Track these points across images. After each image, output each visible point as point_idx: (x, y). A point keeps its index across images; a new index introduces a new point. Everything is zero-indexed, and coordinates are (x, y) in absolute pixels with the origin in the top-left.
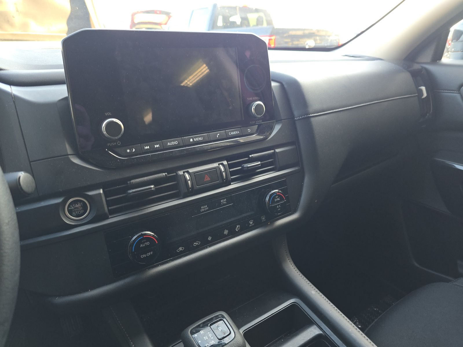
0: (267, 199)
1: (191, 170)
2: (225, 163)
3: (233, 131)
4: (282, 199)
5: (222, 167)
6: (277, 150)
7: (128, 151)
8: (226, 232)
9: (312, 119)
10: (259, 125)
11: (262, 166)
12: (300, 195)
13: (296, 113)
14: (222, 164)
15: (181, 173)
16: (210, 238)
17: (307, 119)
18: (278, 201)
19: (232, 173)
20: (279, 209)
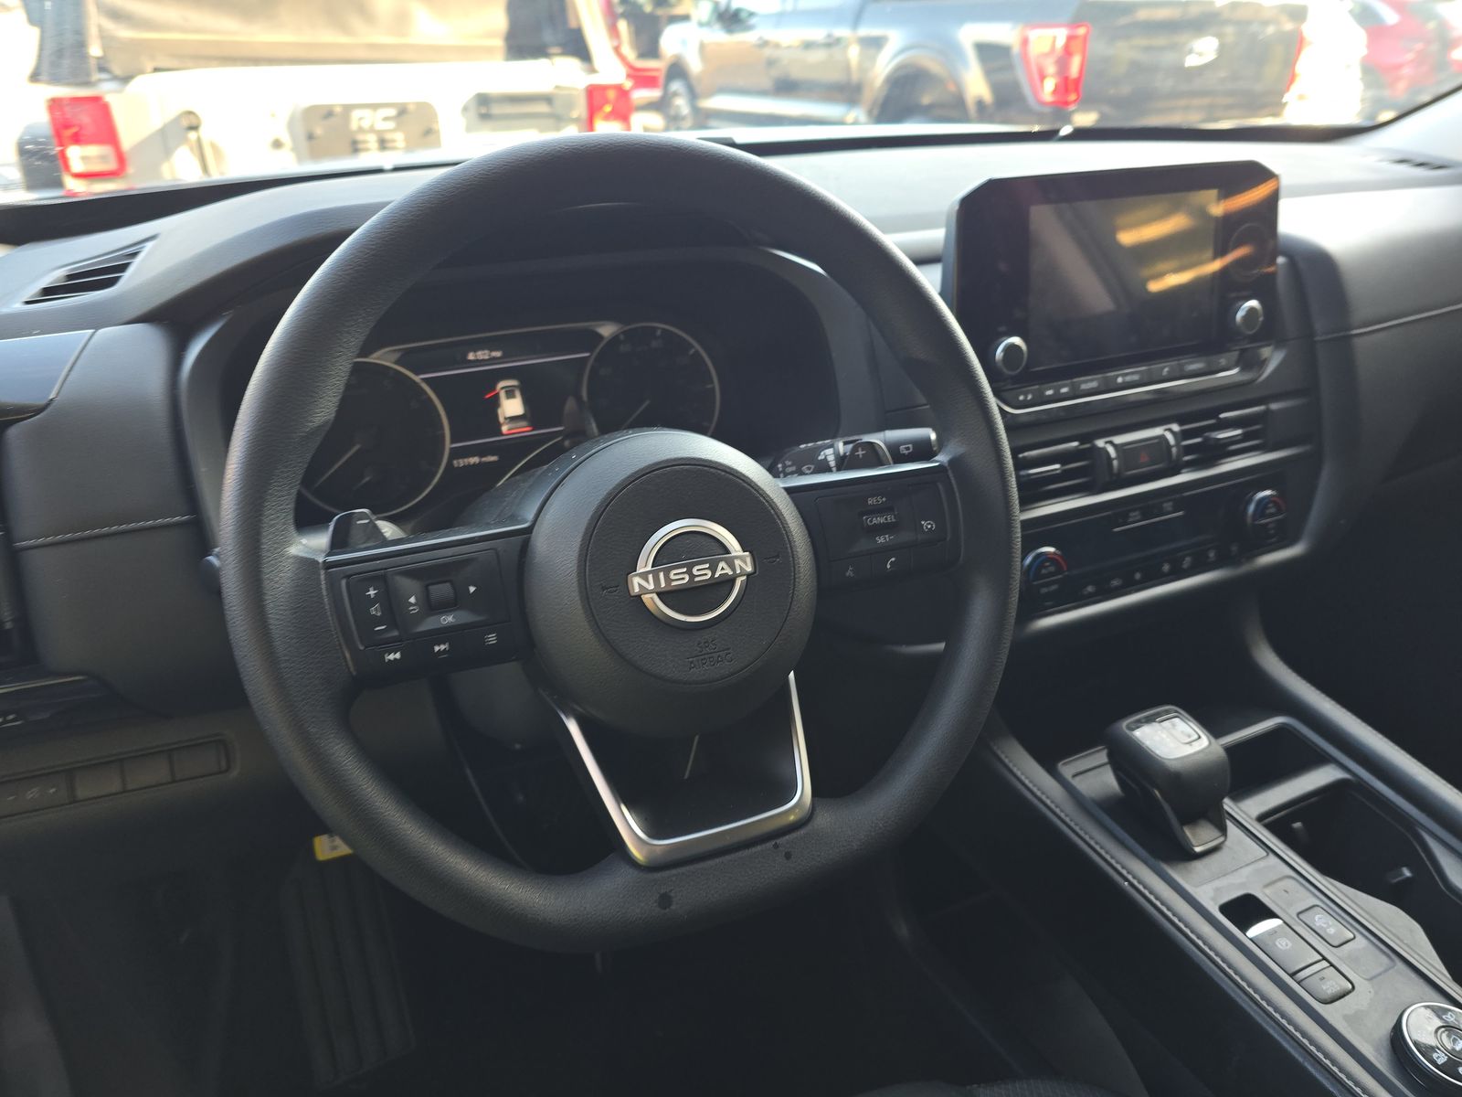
0: (1252, 508)
1: (1119, 439)
2: (1176, 427)
3: (1192, 363)
4: (1279, 511)
5: (1170, 437)
6: (1274, 406)
7: (1021, 398)
8: (1166, 568)
9: (1358, 342)
10: (1243, 351)
11: (1245, 437)
12: (1308, 508)
13: (1319, 325)
14: (1170, 430)
15: (1100, 443)
16: (1138, 576)
17: (1343, 343)
18: (1272, 515)
19: (1188, 450)
20: (1272, 532)
